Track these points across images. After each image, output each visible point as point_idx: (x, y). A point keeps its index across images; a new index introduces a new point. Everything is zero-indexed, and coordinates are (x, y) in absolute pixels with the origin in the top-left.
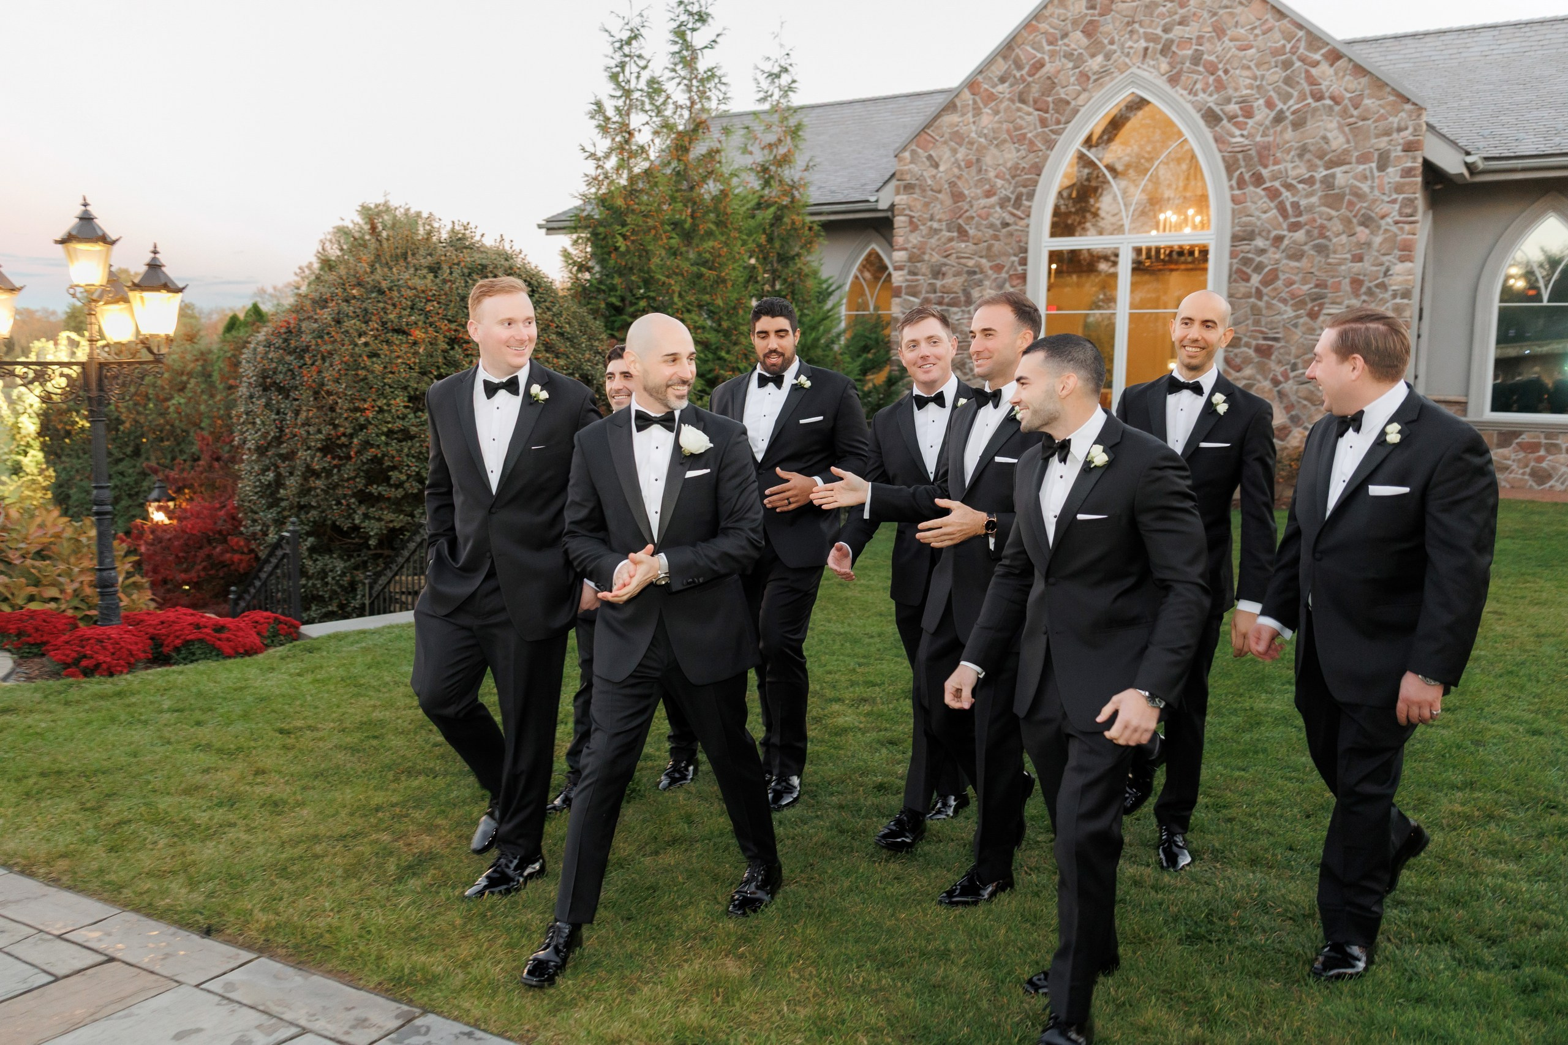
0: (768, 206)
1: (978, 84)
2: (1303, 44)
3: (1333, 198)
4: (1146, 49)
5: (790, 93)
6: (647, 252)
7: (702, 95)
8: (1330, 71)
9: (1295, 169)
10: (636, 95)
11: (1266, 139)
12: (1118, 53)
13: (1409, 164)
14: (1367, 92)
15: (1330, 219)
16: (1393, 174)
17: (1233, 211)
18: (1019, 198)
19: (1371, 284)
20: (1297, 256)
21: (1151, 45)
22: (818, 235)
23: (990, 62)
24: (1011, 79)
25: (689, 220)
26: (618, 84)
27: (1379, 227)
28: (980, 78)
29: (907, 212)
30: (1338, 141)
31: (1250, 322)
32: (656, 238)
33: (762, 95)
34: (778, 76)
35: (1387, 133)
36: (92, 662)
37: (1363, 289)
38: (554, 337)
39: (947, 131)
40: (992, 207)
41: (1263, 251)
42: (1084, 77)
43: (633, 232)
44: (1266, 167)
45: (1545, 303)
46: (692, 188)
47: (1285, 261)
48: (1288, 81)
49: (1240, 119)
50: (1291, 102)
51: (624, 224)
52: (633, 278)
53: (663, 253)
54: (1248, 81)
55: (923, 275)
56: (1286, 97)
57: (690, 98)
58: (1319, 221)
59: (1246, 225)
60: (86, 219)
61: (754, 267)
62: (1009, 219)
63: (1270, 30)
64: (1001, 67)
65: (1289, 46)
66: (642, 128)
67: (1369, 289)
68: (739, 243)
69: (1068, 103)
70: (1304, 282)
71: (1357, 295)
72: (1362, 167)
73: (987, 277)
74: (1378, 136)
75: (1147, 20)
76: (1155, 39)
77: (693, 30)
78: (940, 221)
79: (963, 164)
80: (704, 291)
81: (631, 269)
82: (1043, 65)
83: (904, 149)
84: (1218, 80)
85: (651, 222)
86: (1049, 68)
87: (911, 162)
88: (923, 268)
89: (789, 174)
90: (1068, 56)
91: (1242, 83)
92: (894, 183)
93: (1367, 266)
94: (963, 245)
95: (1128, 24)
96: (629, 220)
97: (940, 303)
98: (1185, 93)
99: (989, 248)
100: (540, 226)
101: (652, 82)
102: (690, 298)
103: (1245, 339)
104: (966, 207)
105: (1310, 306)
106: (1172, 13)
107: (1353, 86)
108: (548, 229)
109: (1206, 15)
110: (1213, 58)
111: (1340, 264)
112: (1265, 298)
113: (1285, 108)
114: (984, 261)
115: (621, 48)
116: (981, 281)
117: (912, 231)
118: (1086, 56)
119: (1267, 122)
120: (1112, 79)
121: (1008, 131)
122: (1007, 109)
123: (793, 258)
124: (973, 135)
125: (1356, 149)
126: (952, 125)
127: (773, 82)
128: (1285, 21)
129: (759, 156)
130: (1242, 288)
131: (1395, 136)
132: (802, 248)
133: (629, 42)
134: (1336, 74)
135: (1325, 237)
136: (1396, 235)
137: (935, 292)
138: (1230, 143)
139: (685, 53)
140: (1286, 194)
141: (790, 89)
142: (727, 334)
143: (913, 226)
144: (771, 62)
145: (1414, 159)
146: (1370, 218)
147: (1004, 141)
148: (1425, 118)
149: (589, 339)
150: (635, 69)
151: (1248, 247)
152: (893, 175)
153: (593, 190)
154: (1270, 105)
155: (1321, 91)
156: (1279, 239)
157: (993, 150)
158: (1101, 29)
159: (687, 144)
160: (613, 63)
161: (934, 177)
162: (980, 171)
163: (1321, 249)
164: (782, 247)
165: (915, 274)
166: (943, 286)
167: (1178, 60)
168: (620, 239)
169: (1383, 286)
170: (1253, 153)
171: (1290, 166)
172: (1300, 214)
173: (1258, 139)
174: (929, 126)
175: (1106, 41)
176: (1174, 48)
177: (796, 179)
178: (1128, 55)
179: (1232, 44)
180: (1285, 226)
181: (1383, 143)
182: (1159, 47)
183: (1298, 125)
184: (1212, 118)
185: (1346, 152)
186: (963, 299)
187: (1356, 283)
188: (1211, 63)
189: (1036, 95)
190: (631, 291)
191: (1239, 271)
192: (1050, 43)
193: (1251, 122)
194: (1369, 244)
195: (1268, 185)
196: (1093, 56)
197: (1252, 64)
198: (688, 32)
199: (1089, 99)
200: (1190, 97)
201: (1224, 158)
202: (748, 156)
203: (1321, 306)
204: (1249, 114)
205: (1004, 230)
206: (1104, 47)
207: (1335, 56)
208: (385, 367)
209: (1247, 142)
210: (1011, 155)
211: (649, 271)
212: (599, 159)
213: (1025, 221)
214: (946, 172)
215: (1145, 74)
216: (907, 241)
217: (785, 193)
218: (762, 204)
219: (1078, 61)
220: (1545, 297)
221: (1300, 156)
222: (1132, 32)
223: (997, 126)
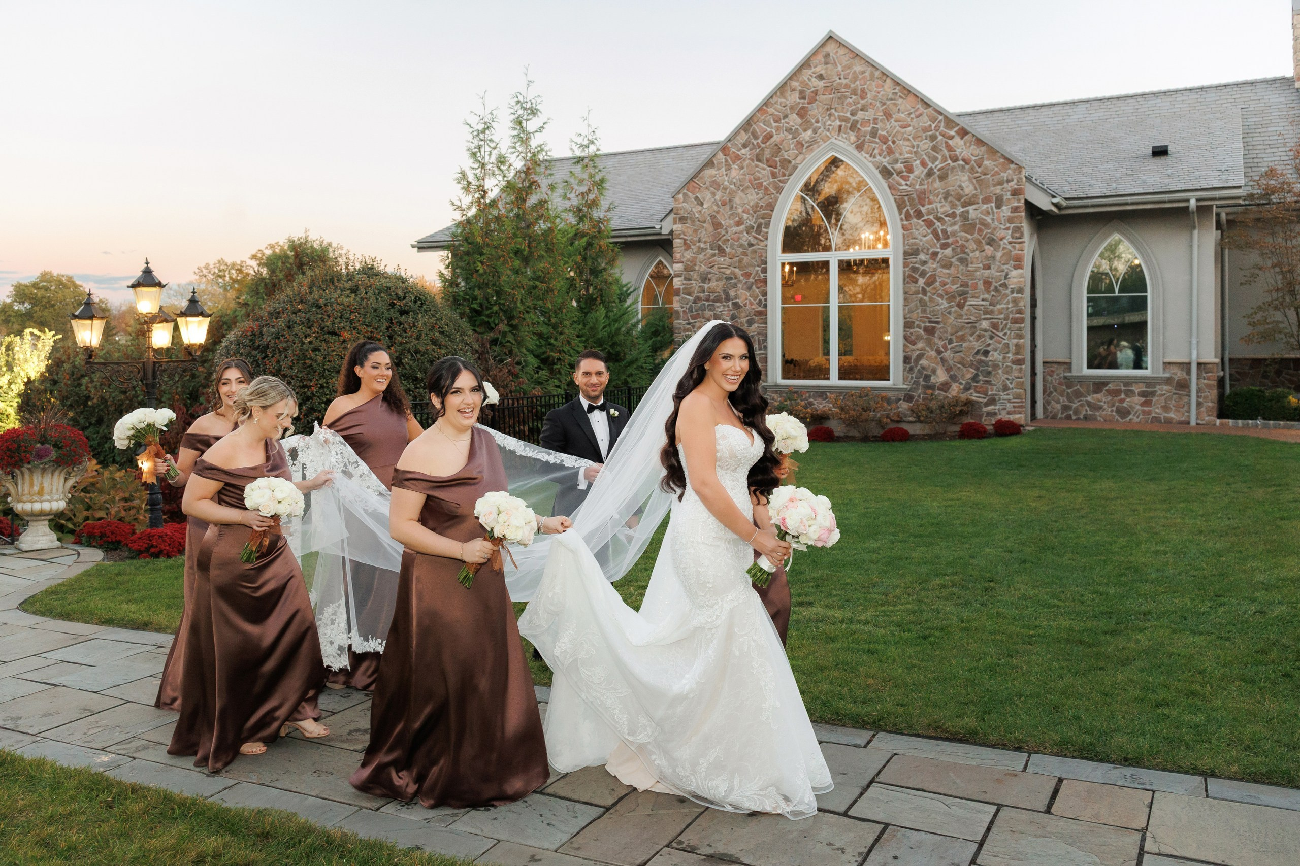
0: (582, 236)
1: (728, 148)
2: (942, 124)
3: (969, 226)
4: (840, 127)
5: (596, 159)
6: (498, 272)
8: (961, 142)
9: (943, 208)
10: (489, 166)
11: (923, 187)
12: (822, 129)
13: (1016, 204)
14: (985, 156)
15: (967, 240)
16: (1006, 211)
17: (904, 235)
18: (759, 226)
19: (997, 285)
20: (948, 266)
21: (844, 123)
22: (619, 252)
23: (736, 133)
24: (751, 146)
25: (527, 249)
26: (477, 161)
27: (999, 246)
28: (729, 145)
29: (682, 236)
30: (969, 189)
31: (919, 311)
32: (504, 263)
34: (587, 148)
35: (1000, 183)
36: (158, 550)
37: (992, 288)
38: (437, 334)
39: (708, 180)
40: (741, 232)
41: (925, 263)
42: (800, 145)
43: (488, 259)
44: (923, 206)
45: (1117, 294)
46: (528, 227)
47: (940, 269)
48: (935, 149)
49: (905, 174)
50: (937, 163)
51: (482, 254)
52: (489, 290)
53: (509, 272)
54: (908, 148)
55: (695, 280)
56: (934, 159)
58: (960, 242)
59: (913, 244)
60: (148, 272)
61: (573, 279)
62: (753, 241)
63: (920, 115)
64: (743, 137)
65: (933, 126)
66: (493, 188)
67: (996, 287)
68: (562, 262)
69: (790, 162)
70: (953, 283)
71: (988, 292)
72: (985, 206)
73: (740, 281)
74: (994, 186)
75: (840, 107)
76: (846, 120)
77: (527, 120)
78: (705, 242)
79: (720, 203)
80: (538, 297)
81: (487, 284)
82: (772, 136)
83: (679, 192)
84: (889, 148)
85: (501, 253)
86: (776, 138)
87: (684, 202)
88: (695, 275)
89: (596, 214)
90: (789, 130)
91: (904, 150)
92: (672, 216)
93: (993, 272)
94: (722, 259)
95: (827, 109)
96: (485, 251)
97: (708, 300)
98: (867, 156)
99: (740, 261)
101: (500, 157)
103: (917, 323)
104: (723, 233)
105: (958, 299)
106: (856, 103)
107: (977, 152)
108: (419, 247)
109: (878, 104)
110: (884, 133)
111: (976, 271)
112: (929, 294)
113: (933, 166)
114: (737, 270)
115: (478, 135)
116: (736, 284)
117: (686, 250)
118: (800, 130)
119: (923, 176)
120: (819, 146)
121: (750, 181)
122: (748, 166)
123: (601, 271)
124: (726, 183)
125: (981, 193)
126: (712, 176)
127: (583, 152)
128: (930, 109)
129: (575, 202)
130: (913, 288)
131: (1005, 185)
132: (607, 264)
133: (483, 132)
134: (965, 144)
135: (965, 253)
136: (1010, 251)
137: (704, 292)
138: (899, 190)
139: (522, 135)
140: (938, 224)
141: (596, 156)
142: (555, 327)
143: (687, 246)
144: (582, 137)
145: (1019, 201)
146: (993, 240)
147: (748, 187)
148: (1024, 173)
149: (461, 335)
150: (488, 149)
151: (915, 260)
152: (671, 211)
154: (923, 164)
155: (956, 155)
156: (935, 254)
157: (740, 193)
158: (810, 112)
159: (524, 196)
160: (473, 146)
161: (700, 212)
162: (732, 207)
163: (963, 261)
164: (593, 263)
165: (689, 280)
166: (709, 288)
167: (862, 134)
168: (479, 264)
169: (1005, 286)
170: (914, 196)
171: (939, 205)
172: (948, 238)
173: (917, 187)
174: (695, 176)
175: (813, 121)
176: (859, 126)
177: (602, 216)
178: (828, 130)
179: (896, 124)
180: (938, 246)
181: (998, 190)
182: (849, 125)
183: (942, 178)
184: (886, 173)
185: (975, 196)
186: (723, 297)
187: (987, 283)
188: (884, 136)
189: (768, 156)
190: (487, 299)
191: (910, 276)
192: (776, 122)
193: (912, 176)
194: (993, 258)
195: (926, 217)
196: (805, 130)
197: (910, 137)
198: (524, 122)
199: (804, 160)
200: (871, 159)
201: (895, 200)
202: (567, 201)
203: (965, 300)
204: (910, 170)
205: (750, 249)
206: (812, 125)
207: (962, 133)
208: (325, 358)
209: (909, 189)
210: (752, 197)
211: (499, 285)
212: (463, 210)
213: (765, 242)
214: (708, 208)
215: (841, 143)
216: (683, 256)
217: (594, 226)
218: (578, 235)
219: (795, 134)
220: (1117, 290)
221: (945, 198)
222: (830, 115)
223: (742, 177)
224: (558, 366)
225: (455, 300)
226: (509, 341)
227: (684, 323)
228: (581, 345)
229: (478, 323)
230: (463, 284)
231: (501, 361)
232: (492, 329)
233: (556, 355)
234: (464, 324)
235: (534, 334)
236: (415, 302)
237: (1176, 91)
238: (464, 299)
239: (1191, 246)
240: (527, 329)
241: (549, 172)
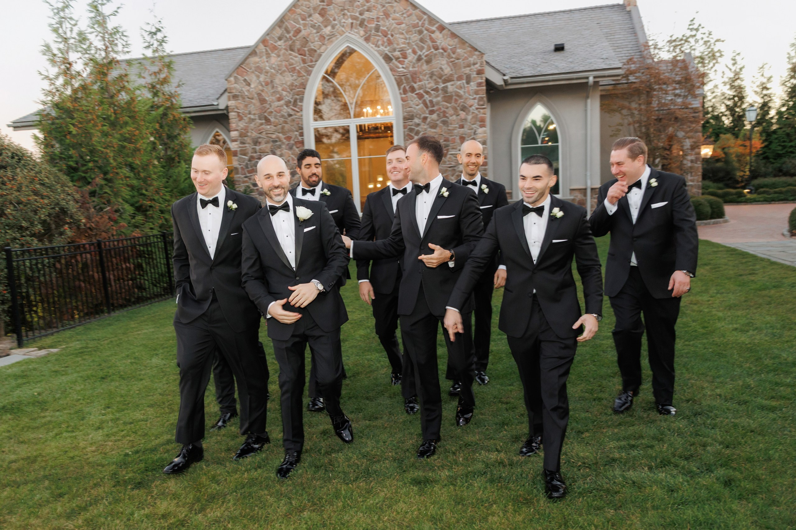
0: (158, 107)
1: (267, 41)
2: (427, 22)
3: (448, 98)
4: (352, 23)
5: (163, 44)
6: (89, 133)
7: (112, 43)
8: (440, 36)
9: (430, 84)
10: (72, 41)
11: (414, 69)
12: (338, 26)
13: (480, 81)
14: (458, 46)
15: (447, 108)
16: (473, 86)
17: (403, 105)
18: (295, 101)
20: (434, 126)
21: (354, 21)
22: (189, 123)
23: (272, 29)
24: (285, 39)
25: (113, 115)
26: (59, 34)
27: (469, 111)
28: (268, 38)
29: (236, 110)
30: (447, 70)
32: (95, 125)
33: (147, 44)
34: (155, 34)
35: (469, 66)
38: (38, 186)
39: (253, 66)
40: (282, 106)
41: (418, 125)
42: (322, 37)
43: (80, 123)
44: (415, 83)
45: (540, 145)
46: (112, 97)
47: (429, 129)
48: (422, 40)
49: (401, 59)
50: (424, 51)
51: (73, 118)
52: (83, 150)
53: (99, 134)
54: (403, 40)
55: (249, 143)
56: (422, 48)
57: (105, 45)
58: (443, 109)
59: (410, 112)
61: (154, 143)
62: (291, 112)
63: (411, 15)
64: (279, 32)
65: (420, 23)
66: (77, 60)
68: (144, 127)
69: (315, 51)
72: (459, 82)
73: (283, 143)
74: (465, 67)
75: (351, 8)
76: (356, 18)
77: (102, 4)
78: (254, 114)
79: (263, 83)
80: (128, 156)
81: (80, 145)
82: (300, 31)
83: (230, 76)
84: (389, 40)
85: (90, 117)
86: (304, 33)
87: (235, 83)
89: (167, 89)
91: (400, 41)
92: (226, 94)
93: (466, 129)
94: (268, 127)
95: (342, 10)
96: (75, 116)
98: (373, 46)
99: (283, 128)
100: (9, 126)
101: (80, 34)
102: (120, 160)
104: (268, 106)
106: (363, 5)
107: (451, 43)
108: (15, 127)
109: (380, 7)
110: (385, 28)
111: (454, 130)
113: (421, 53)
114: (280, 135)
115: (58, 13)
116: (280, 146)
117: (240, 120)
118: (322, 27)
119: (414, 61)
120: (337, 39)
121: (286, 66)
122: (284, 54)
123: (176, 137)
124: (267, 68)
125: (456, 74)
126: (256, 63)
127: (152, 37)
128: (417, 11)
129: (149, 80)
132: (180, 130)
133: (63, 10)
134: (443, 37)
135: (446, 117)
136: (477, 115)
137: (256, 152)
138: (397, 72)
139: (98, 18)
140: (426, 96)
141: (163, 41)
142: (145, 180)
143: (240, 118)
144: (150, 26)
145: (482, 78)
146: (465, 107)
147: (284, 71)
148: (485, 58)
149: (62, 187)
150: (68, 26)
151: (411, 123)
152: (225, 91)
153: (50, 98)
154: (414, 52)
155: (437, 46)
156: (425, 118)
157: (280, 76)
158: (328, 13)
159: (105, 71)
160: (53, 22)
161: (248, 91)
162: (273, 87)
163: (445, 123)
164: (169, 130)
165: (244, 143)
166: (260, 149)
167: (368, 29)
168: (71, 126)
170: (409, 76)
171: (427, 82)
172: (433, 106)
173: (411, 69)
174: (243, 63)
175: (331, 19)
176: (366, 23)
177: (173, 92)
178: (343, 26)
179: (393, 22)
180: (427, 112)
181: (467, 70)
182: (358, 22)
183: (428, 62)
184: (388, 59)
185: (451, 75)
187: (462, 138)
188: (385, 31)
189: (299, 47)
190: (82, 157)
191: (409, 135)
192: (303, 20)
193: (406, 61)
194: (466, 120)
195: (417, 92)
196: (326, 26)
197: (404, 32)
198: (99, 6)
199: (326, 49)
200: (376, 48)
201: (395, 79)
202: (143, 79)
204: (405, 57)
205: (290, 118)
206: (331, 22)
207: (442, 28)
209: (405, 71)
210: (289, 78)
211: (93, 145)
212: (51, 80)
213: (301, 113)
214: (255, 88)
215: (353, 36)
216: (238, 126)
217: (167, 100)
218: (154, 107)
219: (319, 29)
220: (539, 142)
221: (431, 77)
222: (344, 14)
223: (279, 63)
224: (151, 212)
225: (51, 159)
226: (106, 193)
227: (243, 176)
228: (167, 194)
229: (75, 178)
230: (57, 145)
231: (101, 209)
232: (89, 183)
233: (149, 203)
234: (64, 178)
235: (128, 186)
236: (13, 158)
238: (61, 158)
239: (586, 110)
240: (121, 182)
241: (126, 50)
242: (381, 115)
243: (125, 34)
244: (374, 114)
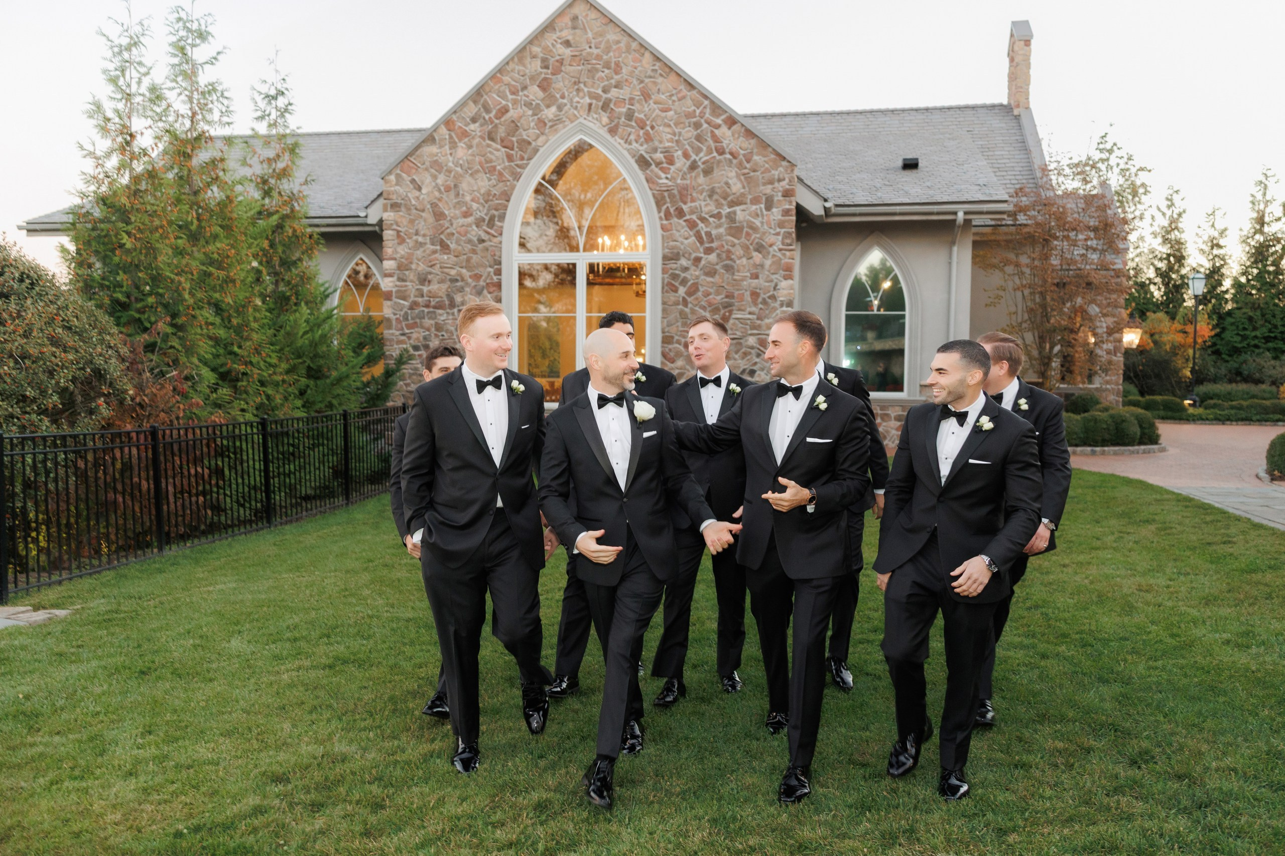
0: (270, 214)
1: (453, 122)
2: (708, 111)
3: (736, 230)
4: (590, 105)
5: (287, 115)
6: (154, 249)
7: (203, 107)
8: (729, 133)
9: (708, 207)
10: (139, 99)
11: (685, 182)
12: (568, 106)
13: (787, 207)
14: (755, 150)
15: (734, 245)
16: (776, 213)
17: (663, 236)
18: (492, 219)
19: (766, 296)
20: (711, 273)
21: (594, 102)
22: (318, 243)
23: (462, 105)
24: (482, 120)
25: (195, 222)
26: (119, 89)
27: (769, 253)
28: (454, 117)
29: (395, 227)
30: (737, 187)
31: (679, 324)
32: (164, 237)
33: (259, 114)
34: (275, 98)
35: (771, 182)
37: (760, 300)
38: (60, 330)
39: (428, 160)
40: (470, 225)
41: (686, 269)
42: (542, 123)
43: (139, 230)
44: (685, 203)
45: (875, 312)
46: (196, 193)
47: (703, 277)
48: (699, 138)
49: (665, 165)
50: (702, 155)
51: (128, 223)
52: (140, 275)
53: (170, 251)
54: (669, 136)
55: (412, 281)
56: (698, 151)
57: (191, 109)
58: (726, 247)
59: (673, 248)
61: (258, 272)
62: (484, 236)
63: (684, 97)
64: (472, 109)
65: (698, 112)
66: (144, 131)
67: (764, 299)
68: (245, 245)
69: (529, 143)
70: (718, 293)
71: (756, 304)
72: (754, 207)
73: (467, 284)
74: (764, 184)
75: (590, 81)
76: (597, 97)
77: (193, 46)
78: (424, 235)
79: (442, 188)
80: (214, 289)
81: (137, 266)
82: (507, 111)
83: (390, 173)
84: (647, 134)
85: (157, 222)
86: (512, 114)
87: (397, 184)
88: (411, 275)
89: (286, 186)
90: (528, 105)
91: (665, 137)
92: (381, 201)
93: (761, 282)
94: (446, 257)
95: (575, 83)
96: (133, 219)
97: (427, 306)
98: (622, 142)
99: (468, 260)
100: (20, 228)
101: (153, 89)
102: (199, 295)
103: (676, 338)
104: (447, 225)
105: (722, 312)
106: (609, 78)
107: (745, 145)
108: (29, 231)
109: (635, 82)
110: (642, 116)
111: (742, 280)
112: (690, 305)
113: (697, 158)
114: (464, 271)
115: (120, 53)
116: (462, 288)
117: (400, 244)
118: (543, 106)
119: (685, 169)
120: (565, 127)
121: (480, 163)
122: (477, 145)
123: (294, 263)
124: (451, 164)
125: (749, 193)
126: (432, 155)
127: (270, 103)
128: (694, 92)
129: (258, 169)
130: (672, 297)
131: (776, 184)
132: (303, 253)
133: (128, 48)
134: (733, 135)
135: (731, 259)
136: (780, 259)
137: (422, 296)
138: (658, 184)
139: (185, 67)
140: (701, 225)
141: (286, 110)
142: (238, 330)
143: (401, 239)
144: (267, 86)
145: (790, 203)
146: (762, 246)
147: (477, 171)
148: (797, 172)
149: (100, 334)
150: (135, 74)
151: (674, 266)
152: (380, 195)
153: (93, 188)
154: (686, 155)
155: (723, 147)
156: (698, 260)
157: (468, 178)
158: (554, 85)
159: (189, 151)
160: (111, 67)
161: (418, 198)
162: (458, 195)
163: (729, 269)
164: (284, 252)
165: (404, 280)
166: (430, 292)
167: (616, 115)
168: (125, 236)
169: (773, 297)
170: (675, 192)
171: (703, 203)
172: (712, 241)
173: (679, 181)
174: (411, 154)
175: (558, 96)
176: (612, 106)
177: (295, 192)
178: (576, 108)
179: (656, 106)
180: (701, 250)
181: (768, 190)
182: (601, 104)
183: (707, 172)
184: (643, 163)
185: (743, 195)
186: (447, 303)
187: (755, 295)
188: (641, 120)
189: (503, 135)
190: (138, 288)
191: (669, 284)
192: (513, 93)
193: (673, 168)
194: (762, 266)
195: (688, 217)
196: (548, 106)
197: (672, 123)
198: (188, 48)
199: (547, 141)
200: (626, 146)
201: (654, 195)
202: (247, 168)
203: (731, 312)
204: (671, 162)
205: (481, 246)
206: (557, 100)
207: (732, 121)
209: (670, 183)
210: (484, 183)
211: (158, 268)
212: (97, 158)
213: (499, 239)
214: (428, 194)
215: (591, 125)
216: (396, 252)
217: (285, 203)
218: (262, 214)
219: (536, 110)
220: (875, 308)
221: (710, 196)
222: (578, 90)
223: (470, 158)
224: (244, 383)
225: (87, 287)
226: (172, 347)
227: (398, 333)
228: (274, 355)
229: (123, 320)
230: (98, 265)
231: (162, 374)
232: (145, 330)
233: (242, 368)
234: (105, 319)
235: (210, 338)
236: (21, 280)
237: (903, 110)
238: (102, 286)
239: (950, 263)
240: (199, 331)
241: (225, 119)
242: (626, 249)
243: (226, 94)
244: (613, 248)
